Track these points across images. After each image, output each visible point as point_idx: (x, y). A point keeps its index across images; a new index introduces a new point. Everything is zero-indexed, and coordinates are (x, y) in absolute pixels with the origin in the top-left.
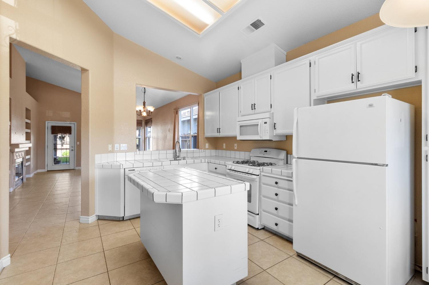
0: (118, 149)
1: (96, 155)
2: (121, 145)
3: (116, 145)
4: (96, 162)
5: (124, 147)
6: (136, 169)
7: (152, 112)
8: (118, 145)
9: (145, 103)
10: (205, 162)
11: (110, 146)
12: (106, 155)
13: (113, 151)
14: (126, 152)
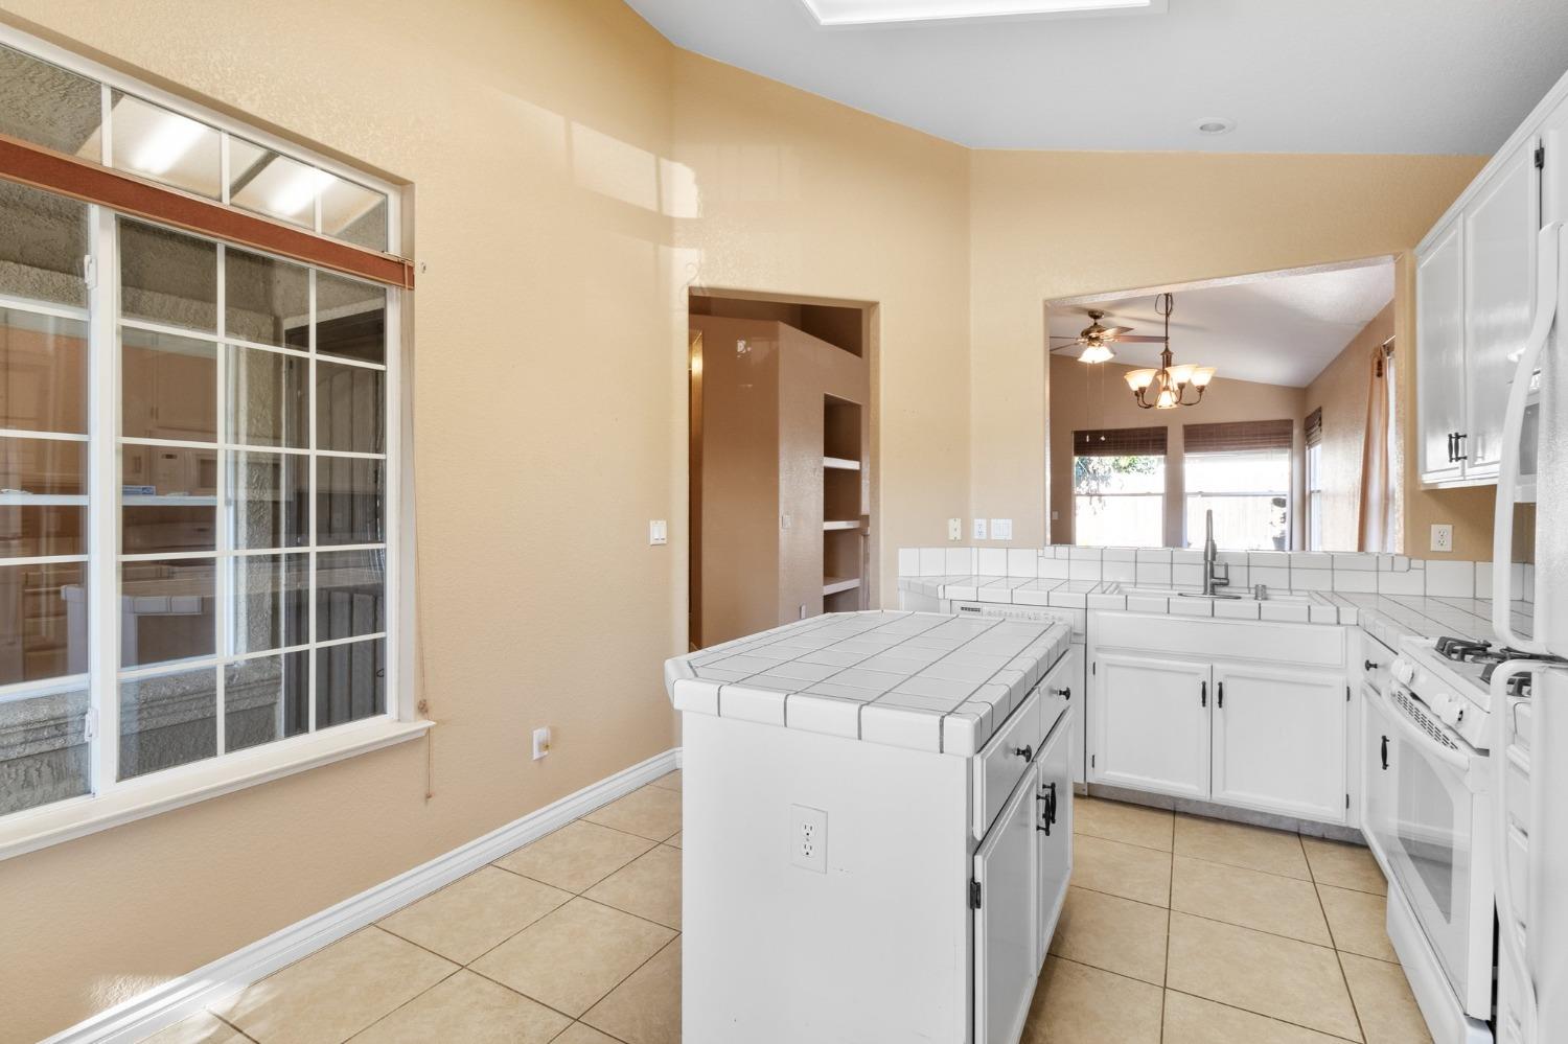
0: (984, 537)
1: (901, 550)
2: (993, 521)
3: (977, 521)
4: (902, 572)
5: (1002, 528)
6: (985, 608)
7: (1201, 389)
8: (984, 522)
9: (1171, 353)
10: (1339, 623)
11: (954, 528)
12: (940, 551)
13: (964, 541)
14: (1007, 546)
